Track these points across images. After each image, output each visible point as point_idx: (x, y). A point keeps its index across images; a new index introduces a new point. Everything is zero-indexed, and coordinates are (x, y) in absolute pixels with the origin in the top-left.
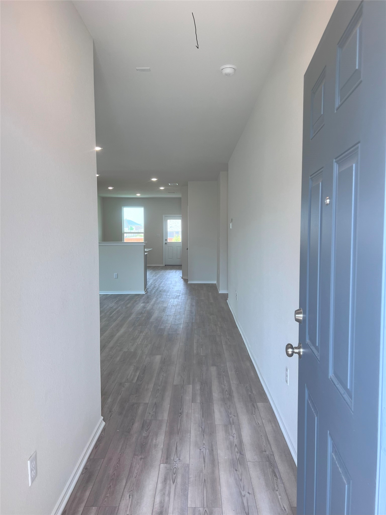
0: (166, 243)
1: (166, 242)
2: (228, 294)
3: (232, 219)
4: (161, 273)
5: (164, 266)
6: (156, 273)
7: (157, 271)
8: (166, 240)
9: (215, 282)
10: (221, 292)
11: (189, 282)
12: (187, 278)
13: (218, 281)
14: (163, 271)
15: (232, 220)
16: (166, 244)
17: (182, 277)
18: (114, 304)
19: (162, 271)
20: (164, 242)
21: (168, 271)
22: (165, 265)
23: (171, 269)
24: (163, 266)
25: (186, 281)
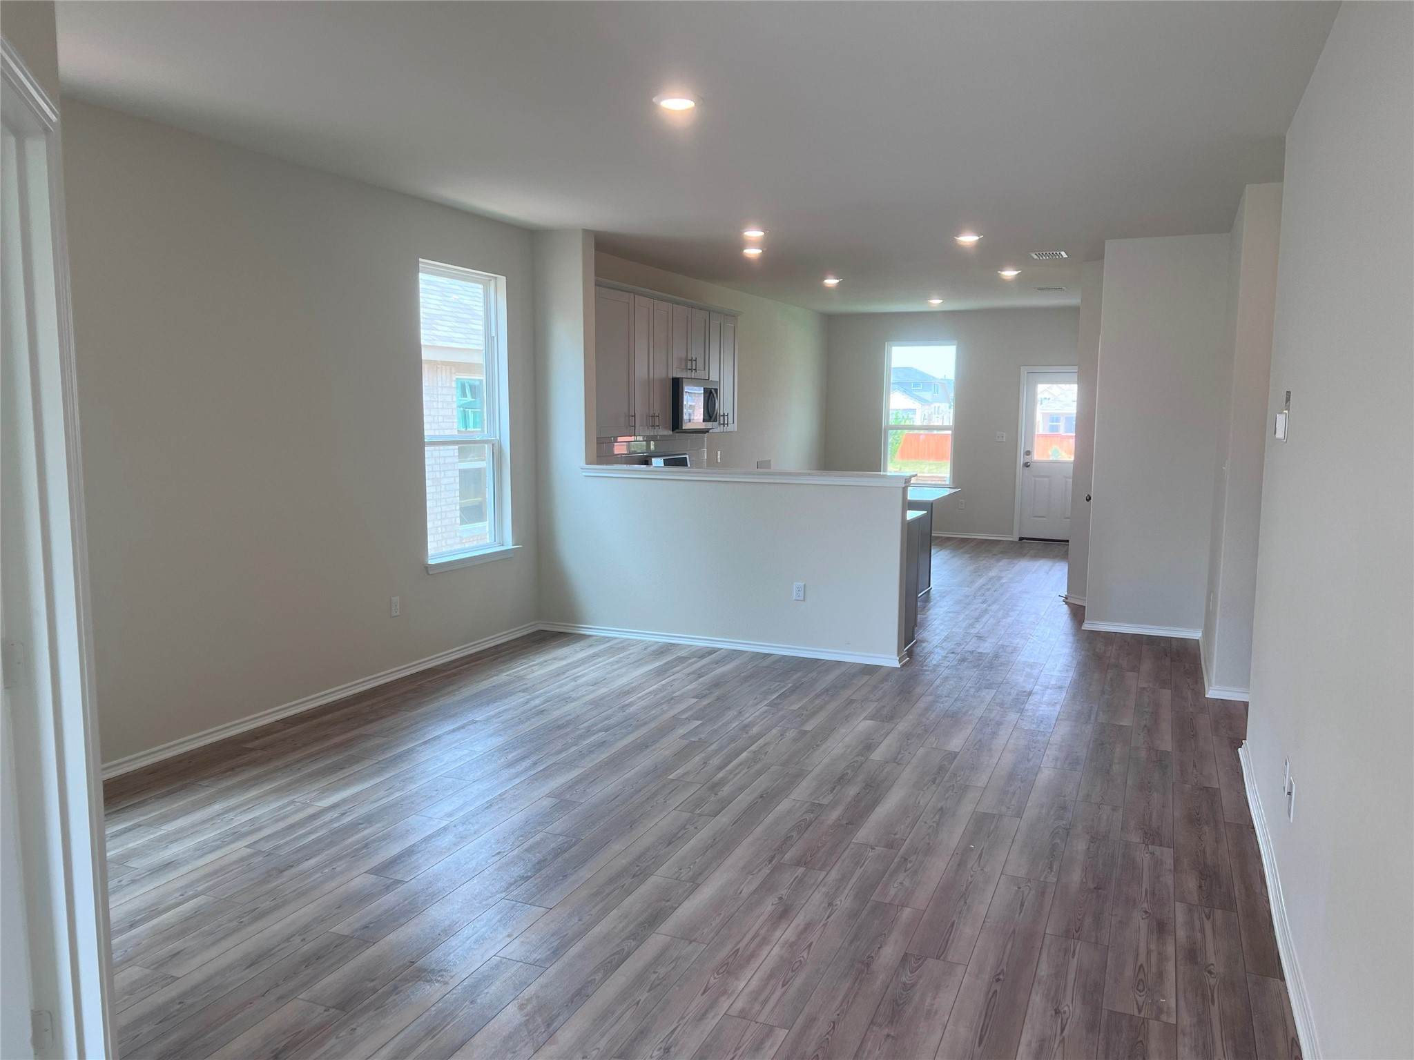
0: (1026, 465)
1: (1028, 459)
2: (1246, 704)
3: (1289, 393)
4: (992, 573)
5: (1017, 540)
6: (975, 571)
7: (984, 562)
8: (1028, 453)
9: (1196, 634)
10: (1215, 691)
11: (1088, 626)
12: (1083, 605)
13: (1208, 632)
14: (1003, 563)
15: (1288, 399)
16: (1028, 466)
17: (1066, 598)
18: (767, 708)
19: (1001, 564)
20: (1022, 459)
21: (1023, 564)
22: (1021, 539)
23: (1036, 556)
24: (1012, 542)
25: (1078, 613)
